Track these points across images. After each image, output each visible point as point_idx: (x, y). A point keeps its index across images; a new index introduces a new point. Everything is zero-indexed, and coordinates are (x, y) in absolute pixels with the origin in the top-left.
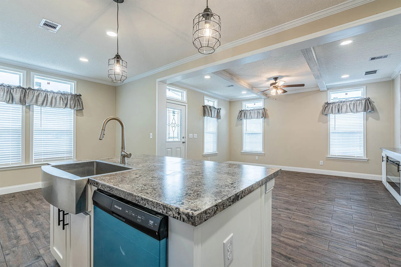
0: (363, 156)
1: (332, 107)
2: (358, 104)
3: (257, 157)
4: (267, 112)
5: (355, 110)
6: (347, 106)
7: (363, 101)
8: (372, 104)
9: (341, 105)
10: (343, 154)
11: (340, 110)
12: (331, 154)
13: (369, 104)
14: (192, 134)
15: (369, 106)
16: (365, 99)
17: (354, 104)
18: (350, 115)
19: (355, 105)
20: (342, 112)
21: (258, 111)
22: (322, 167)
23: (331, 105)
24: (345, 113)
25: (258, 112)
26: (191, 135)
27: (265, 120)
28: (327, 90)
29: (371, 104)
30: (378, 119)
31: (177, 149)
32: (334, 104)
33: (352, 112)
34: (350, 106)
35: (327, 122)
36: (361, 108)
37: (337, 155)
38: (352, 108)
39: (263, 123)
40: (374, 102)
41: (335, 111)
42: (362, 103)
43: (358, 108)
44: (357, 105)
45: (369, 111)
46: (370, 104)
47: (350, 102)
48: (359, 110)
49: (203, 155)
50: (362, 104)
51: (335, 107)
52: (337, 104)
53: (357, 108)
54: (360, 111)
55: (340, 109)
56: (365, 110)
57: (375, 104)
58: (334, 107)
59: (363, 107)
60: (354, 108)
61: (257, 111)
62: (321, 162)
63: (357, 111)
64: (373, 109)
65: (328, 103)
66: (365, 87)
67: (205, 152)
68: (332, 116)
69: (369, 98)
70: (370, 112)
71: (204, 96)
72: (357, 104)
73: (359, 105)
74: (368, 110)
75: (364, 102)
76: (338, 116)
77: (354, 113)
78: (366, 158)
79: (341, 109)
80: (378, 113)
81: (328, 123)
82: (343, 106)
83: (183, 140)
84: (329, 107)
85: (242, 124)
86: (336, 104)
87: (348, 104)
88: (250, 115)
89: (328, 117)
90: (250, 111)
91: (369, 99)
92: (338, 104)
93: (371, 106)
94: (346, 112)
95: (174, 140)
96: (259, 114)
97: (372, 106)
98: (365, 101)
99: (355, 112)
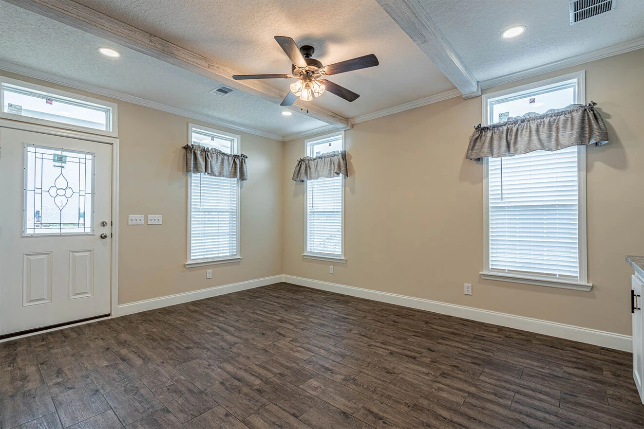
0: (578, 275)
1: (492, 138)
2: (561, 122)
3: (332, 267)
4: (351, 161)
5: (553, 143)
6: (530, 131)
7: (575, 114)
8: (602, 120)
9: (514, 130)
10: (523, 267)
11: (512, 146)
12: (490, 267)
13: (593, 122)
14: (142, 217)
15: (595, 126)
16: (581, 106)
17: (550, 125)
18: (539, 157)
19: (554, 127)
20: (516, 152)
21: (332, 158)
22: (467, 300)
23: (489, 134)
24: (526, 153)
25: (331, 161)
26: (136, 218)
27: (346, 180)
28: (480, 94)
29: (600, 120)
30: (621, 164)
31: (32, 257)
32: (496, 129)
33: (543, 147)
34: (537, 131)
35: (482, 181)
36: (569, 134)
37: (507, 268)
38: (544, 136)
39: (344, 188)
40: (609, 116)
41: (500, 147)
42: (572, 119)
43: (560, 134)
44: (557, 128)
45: (593, 141)
46: (598, 122)
47: (539, 121)
48: (563, 140)
49: (185, 265)
50: (572, 124)
51: (500, 138)
52: (505, 128)
53: (557, 136)
54: (567, 144)
55: (512, 141)
56: (581, 140)
57: (613, 122)
58: (495, 138)
59: (575, 131)
60: (550, 137)
61: (329, 158)
62: (468, 288)
63: (558, 146)
64: (607, 135)
65: (482, 126)
66: (582, 74)
67: (192, 258)
68: (493, 162)
69: (594, 104)
70: (596, 144)
71: (190, 124)
72: (558, 123)
73: (565, 127)
74: (590, 139)
75: (577, 116)
76: (507, 160)
77: (550, 150)
78: (585, 283)
79: (515, 143)
80: (621, 147)
81: (484, 181)
82: (519, 132)
83: (106, 231)
84: (483, 138)
85: (304, 192)
86: (501, 129)
87: (534, 127)
88: (316, 170)
89: (484, 166)
90: (316, 161)
91: (591, 107)
92: (508, 130)
93: (600, 128)
94: (529, 149)
95: (63, 231)
96: (333, 166)
97: (603, 127)
98: (580, 112)
99: (553, 148)
